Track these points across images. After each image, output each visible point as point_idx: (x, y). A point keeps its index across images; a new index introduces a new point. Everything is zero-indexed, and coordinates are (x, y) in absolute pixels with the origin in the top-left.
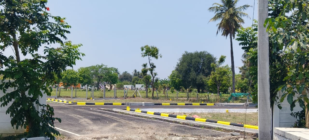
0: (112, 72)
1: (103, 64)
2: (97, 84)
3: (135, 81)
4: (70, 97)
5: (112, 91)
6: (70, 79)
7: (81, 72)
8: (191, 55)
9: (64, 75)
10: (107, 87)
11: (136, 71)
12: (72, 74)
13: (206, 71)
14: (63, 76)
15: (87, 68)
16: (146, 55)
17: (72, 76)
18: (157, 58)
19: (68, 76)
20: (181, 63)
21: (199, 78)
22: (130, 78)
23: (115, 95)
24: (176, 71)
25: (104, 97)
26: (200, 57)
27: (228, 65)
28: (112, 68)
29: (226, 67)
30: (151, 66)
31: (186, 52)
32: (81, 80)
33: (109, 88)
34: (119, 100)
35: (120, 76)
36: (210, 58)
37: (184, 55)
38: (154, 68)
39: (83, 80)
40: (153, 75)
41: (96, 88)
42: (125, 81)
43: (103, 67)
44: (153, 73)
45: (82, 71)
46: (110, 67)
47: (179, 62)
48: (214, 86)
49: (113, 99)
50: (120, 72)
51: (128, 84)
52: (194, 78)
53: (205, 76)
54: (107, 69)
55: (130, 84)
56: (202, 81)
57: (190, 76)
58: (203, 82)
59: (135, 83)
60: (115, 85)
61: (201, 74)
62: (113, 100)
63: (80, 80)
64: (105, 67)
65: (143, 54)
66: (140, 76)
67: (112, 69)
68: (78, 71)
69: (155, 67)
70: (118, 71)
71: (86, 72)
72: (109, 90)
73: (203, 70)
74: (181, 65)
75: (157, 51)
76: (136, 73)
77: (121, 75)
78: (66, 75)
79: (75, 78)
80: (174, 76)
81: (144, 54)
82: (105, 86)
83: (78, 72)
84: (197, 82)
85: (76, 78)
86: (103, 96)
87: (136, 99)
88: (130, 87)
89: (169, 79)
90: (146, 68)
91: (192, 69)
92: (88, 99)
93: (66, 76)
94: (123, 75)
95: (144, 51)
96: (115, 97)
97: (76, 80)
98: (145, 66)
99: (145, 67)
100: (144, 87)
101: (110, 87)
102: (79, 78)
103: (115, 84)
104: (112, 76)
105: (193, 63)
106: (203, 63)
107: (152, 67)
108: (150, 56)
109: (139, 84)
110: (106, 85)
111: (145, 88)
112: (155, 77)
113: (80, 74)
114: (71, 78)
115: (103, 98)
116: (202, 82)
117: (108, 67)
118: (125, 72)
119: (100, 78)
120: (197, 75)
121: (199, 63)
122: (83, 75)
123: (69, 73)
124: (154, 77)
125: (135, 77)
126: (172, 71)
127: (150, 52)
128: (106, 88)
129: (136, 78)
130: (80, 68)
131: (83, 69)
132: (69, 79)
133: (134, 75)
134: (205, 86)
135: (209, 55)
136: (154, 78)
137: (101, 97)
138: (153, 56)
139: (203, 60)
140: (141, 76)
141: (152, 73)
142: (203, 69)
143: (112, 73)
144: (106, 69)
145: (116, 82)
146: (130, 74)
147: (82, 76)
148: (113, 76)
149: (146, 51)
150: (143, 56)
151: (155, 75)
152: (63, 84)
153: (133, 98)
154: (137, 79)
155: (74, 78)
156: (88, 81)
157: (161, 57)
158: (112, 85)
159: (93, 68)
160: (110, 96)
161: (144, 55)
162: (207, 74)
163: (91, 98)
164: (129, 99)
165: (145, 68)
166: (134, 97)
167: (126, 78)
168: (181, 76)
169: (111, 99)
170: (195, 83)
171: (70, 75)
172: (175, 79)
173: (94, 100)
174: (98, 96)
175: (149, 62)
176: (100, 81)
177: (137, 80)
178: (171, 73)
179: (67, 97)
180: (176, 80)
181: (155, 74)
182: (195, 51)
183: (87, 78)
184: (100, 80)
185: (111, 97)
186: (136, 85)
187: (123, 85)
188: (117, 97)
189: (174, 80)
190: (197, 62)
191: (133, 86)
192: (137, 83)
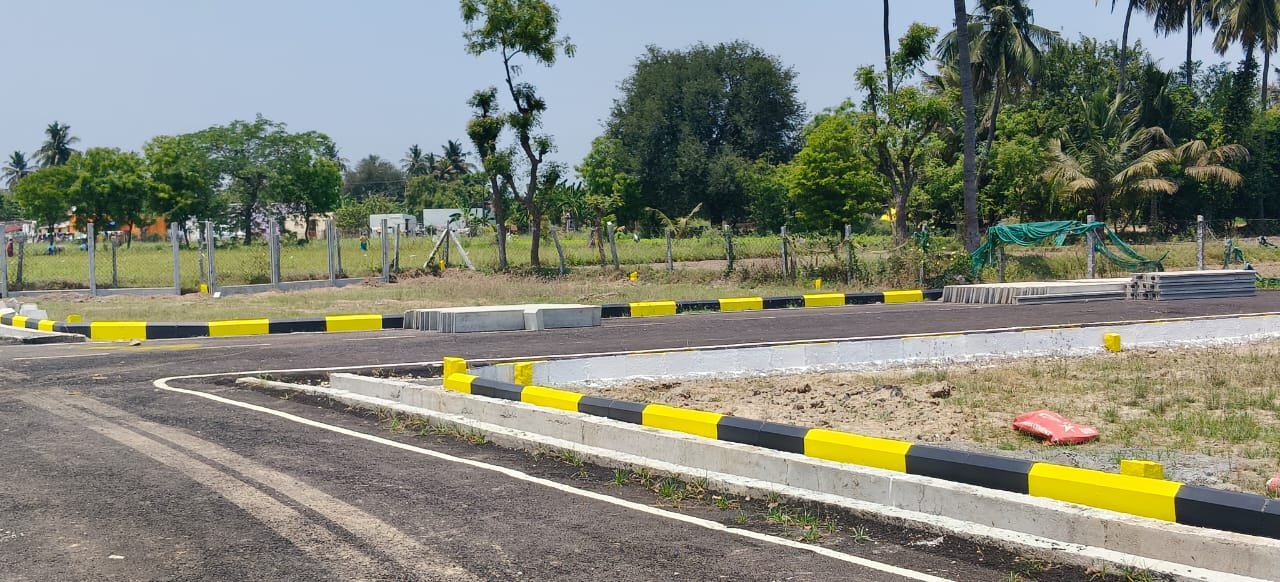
0: (312, 152)
1: (265, 117)
2: (241, 214)
3: (419, 196)
4: (80, 286)
5: (315, 243)
6: (109, 195)
7: (158, 161)
8: (678, 60)
9: (78, 178)
10: (290, 225)
11: (416, 152)
12: (113, 166)
13: (749, 135)
14: (74, 181)
15: (188, 138)
16: (492, 45)
17: (116, 180)
18: (548, 56)
19: (96, 180)
20: (631, 102)
21: (717, 167)
22: (393, 184)
23: (332, 266)
24: (608, 138)
25: (274, 279)
26: (719, 71)
27: (852, 101)
28: (309, 134)
29: (842, 109)
30: (517, 100)
31: (651, 50)
32: (163, 199)
33: (301, 231)
34: (359, 287)
35: (351, 175)
36: (764, 75)
37: (642, 66)
38: (535, 112)
39: (172, 198)
40: (533, 148)
41: (240, 233)
42: (372, 198)
43: (263, 130)
44: (531, 142)
45: (166, 155)
46: (301, 133)
47: (622, 96)
48: (816, 197)
49: (321, 285)
50: (347, 160)
51: (388, 208)
52: (697, 167)
53: (744, 155)
54: (285, 141)
55: (400, 210)
56: (733, 180)
57: (677, 159)
58: (738, 186)
59: (423, 206)
60: (330, 214)
61: (726, 147)
62: (325, 290)
63: (156, 196)
64: (277, 132)
65: (474, 39)
66: (438, 173)
67: (307, 138)
68: (142, 155)
69: (539, 106)
70: (340, 155)
71: (182, 157)
72: (301, 242)
73: (737, 131)
74: (632, 112)
75: (549, 20)
76: (419, 163)
77: (355, 174)
78: (88, 175)
79: (131, 186)
80: (601, 162)
81: (477, 39)
82: (281, 221)
83: (148, 162)
84: (711, 188)
85: (138, 187)
86: (271, 273)
87: (448, 279)
88: (397, 219)
89: (581, 179)
90: (494, 115)
91: (686, 129)
92: (183, 292)
93: (85, 182)
94: (363, 172)
95: (481, 22)
96: (337, 277)
97: (140, 196)
98: (484, 101)
99: (486, 111)
100: (462, 219)
101: (305, 225)
102: (154, 189)
103: (327, 214)
104: (310, 174)
105: (688, 100)
106: (736, 95)
107: (524, 105)
108: (513, 46)
109: (440, 207)
110: (284, 219)
111: (467, 226)
112: (540, 161)
113: (156, 167)
114: (114, 187)
115: (268, 281)
116: (732, 188)
117: (291, 130)
118: (367, 157)
119: (252, 187)
120: (710, 154)
121: (715, 97)
122: (171, 171)
123: (101, 164)
124: (535, 163)
125: (416, 179)
126: (593, 139)
127: (509, 24)
128: (289, 232)
129: (424, 183)
130: (154, 140)
131: (169, 143)
132: (102, 194)
133: (410, 170)
134: (748, 204)
135: (757, 57)
136: (539, 165)
137: (260, 280)
138: (526, 50)
139: (736, 84)
140: (443, 173)
141: (525, 140)
142: (736, 126)
143: (310, 158)
144: (279, 140)
145: (334, 202)
146: (391, 167)
147: (166, 179)
148: (315, 174)
149: (491, 20)
150: (473, 46)
151: (543, 152)
152: (75, 219)
153: (431, 277)
154: (431, 186)
155: (124, 190)
156: (199, 203)
157: (569, 50)
158: (316, 217)
159: (217, 137)
160: (306, 272)
161: (480, 41)
162: (752, 146)
163: (204, 287)
164: (410, 280)
165: (484, 116)
166: (435, 270)
167: (376, 182)
168: (635, 162)
169: (311, 286)
170: (703, 192)
171: (108, 174)
172: (607, 176)
173: (217, 295)
174: (239, 272)
175: (509, 81)
176: (254, 201)
177: (428, 189)
178: (588, 150)
179: (66, 285)
180: (613, 179)
181: (544, 146)
182: (695, 43)
183: (188, 187)
184: (254, 196)
185: (313, 277)
186: (427, 213)
187: (366, 216)
188: (345, 277)
189: (601, 181)
190: (705, 93)
191: (412, 218)
192: (429, 205)
